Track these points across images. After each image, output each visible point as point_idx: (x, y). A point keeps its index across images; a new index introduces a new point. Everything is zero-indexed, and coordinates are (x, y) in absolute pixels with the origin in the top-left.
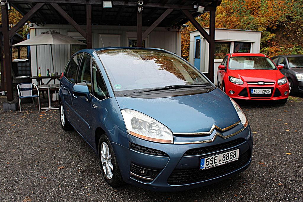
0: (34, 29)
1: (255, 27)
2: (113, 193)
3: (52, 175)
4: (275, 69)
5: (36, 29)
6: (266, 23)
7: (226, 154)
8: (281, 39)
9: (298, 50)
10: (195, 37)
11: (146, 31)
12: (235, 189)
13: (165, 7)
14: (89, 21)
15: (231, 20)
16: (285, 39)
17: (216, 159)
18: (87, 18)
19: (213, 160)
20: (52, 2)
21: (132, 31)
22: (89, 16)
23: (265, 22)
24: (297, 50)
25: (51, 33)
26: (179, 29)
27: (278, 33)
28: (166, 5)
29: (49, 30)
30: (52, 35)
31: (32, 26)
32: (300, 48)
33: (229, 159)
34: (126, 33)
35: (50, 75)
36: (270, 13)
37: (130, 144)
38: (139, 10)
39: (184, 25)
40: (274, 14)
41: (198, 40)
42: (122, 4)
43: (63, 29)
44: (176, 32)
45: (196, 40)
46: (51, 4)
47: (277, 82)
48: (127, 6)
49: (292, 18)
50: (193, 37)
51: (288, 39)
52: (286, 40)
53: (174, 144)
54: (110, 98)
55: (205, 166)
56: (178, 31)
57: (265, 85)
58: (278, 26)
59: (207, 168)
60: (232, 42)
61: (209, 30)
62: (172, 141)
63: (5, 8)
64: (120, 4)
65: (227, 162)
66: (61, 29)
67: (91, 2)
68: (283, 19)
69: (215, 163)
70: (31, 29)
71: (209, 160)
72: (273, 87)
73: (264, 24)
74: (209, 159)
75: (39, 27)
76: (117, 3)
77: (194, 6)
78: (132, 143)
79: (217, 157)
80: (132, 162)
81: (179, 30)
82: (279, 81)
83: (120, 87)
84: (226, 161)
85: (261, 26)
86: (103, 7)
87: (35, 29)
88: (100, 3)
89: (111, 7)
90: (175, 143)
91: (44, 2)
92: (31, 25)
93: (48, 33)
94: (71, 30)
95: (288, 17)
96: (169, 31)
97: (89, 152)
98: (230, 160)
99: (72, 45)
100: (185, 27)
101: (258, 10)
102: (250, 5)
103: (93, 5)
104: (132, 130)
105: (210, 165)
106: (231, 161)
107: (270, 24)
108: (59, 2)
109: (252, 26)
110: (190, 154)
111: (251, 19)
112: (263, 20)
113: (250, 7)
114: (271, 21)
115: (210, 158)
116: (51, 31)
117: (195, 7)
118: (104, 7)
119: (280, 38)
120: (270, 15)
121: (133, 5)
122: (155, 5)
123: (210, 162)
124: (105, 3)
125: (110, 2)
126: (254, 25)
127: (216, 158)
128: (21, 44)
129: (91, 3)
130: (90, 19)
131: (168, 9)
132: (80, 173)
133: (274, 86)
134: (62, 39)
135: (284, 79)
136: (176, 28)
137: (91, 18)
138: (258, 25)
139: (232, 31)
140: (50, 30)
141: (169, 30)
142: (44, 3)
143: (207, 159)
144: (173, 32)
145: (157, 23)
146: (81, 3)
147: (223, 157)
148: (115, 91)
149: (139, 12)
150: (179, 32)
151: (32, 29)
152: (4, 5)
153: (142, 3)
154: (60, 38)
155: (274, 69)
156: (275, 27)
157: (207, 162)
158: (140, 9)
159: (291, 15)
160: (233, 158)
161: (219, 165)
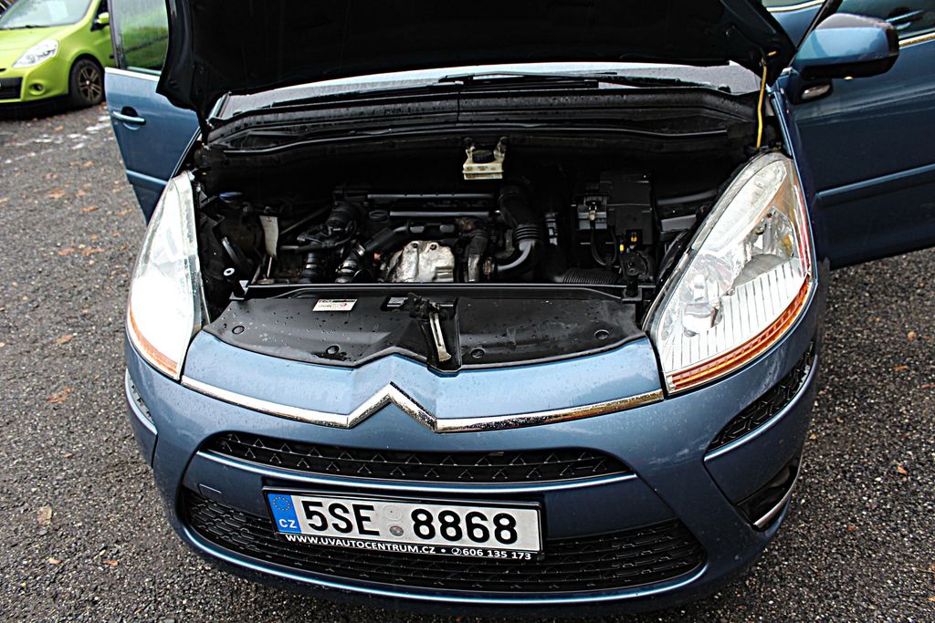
7: (431, 509)
17: (367, 519)
19: (352, 518)
53: (179, 382)
55: (306, 530)
62: (179, 370)
65: (448, 549)
71: (324, 511)
74: (319, 504)
79: (371, 508)
90: (185, 380)
98: (470, 548)
106: (480, 554)
115: (328, 502)
127: (363, 513)
143: (307, 504)
147: (418, 524)
157: (310, 515)
160: (492, 543)
161: (395, 547)
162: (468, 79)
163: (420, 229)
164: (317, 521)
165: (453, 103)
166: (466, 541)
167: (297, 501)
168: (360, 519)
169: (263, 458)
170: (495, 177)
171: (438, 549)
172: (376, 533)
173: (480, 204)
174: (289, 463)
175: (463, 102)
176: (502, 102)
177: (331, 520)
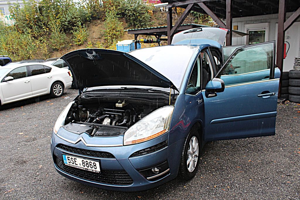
14: (228, 15)
22: (228, 9)
46: (198, 3)
53: (56, 135)
59: (69, 165)
62: (57, 132)
69: (75, 164)
74: (69, 158)
79: (76, 159)
106: (91, 170)
115: (71, 157)
130: (229, 12)
147: (83, 163)
160: (93, 169)
161: (80, 168)
162: (125, 88)
163: (108, 116)
164: (69, 161)
165: (119, 92)
166: (89, 168)
167: (67, 156)
168: (75, 161)
169: (64, 149)
170: (121, 107)
171: (86, 169)
172: (77, 165)
173: (121, 112)
174: (67, 150)
175: (121, 92)
176: (127, 93)
177: (71, 161)
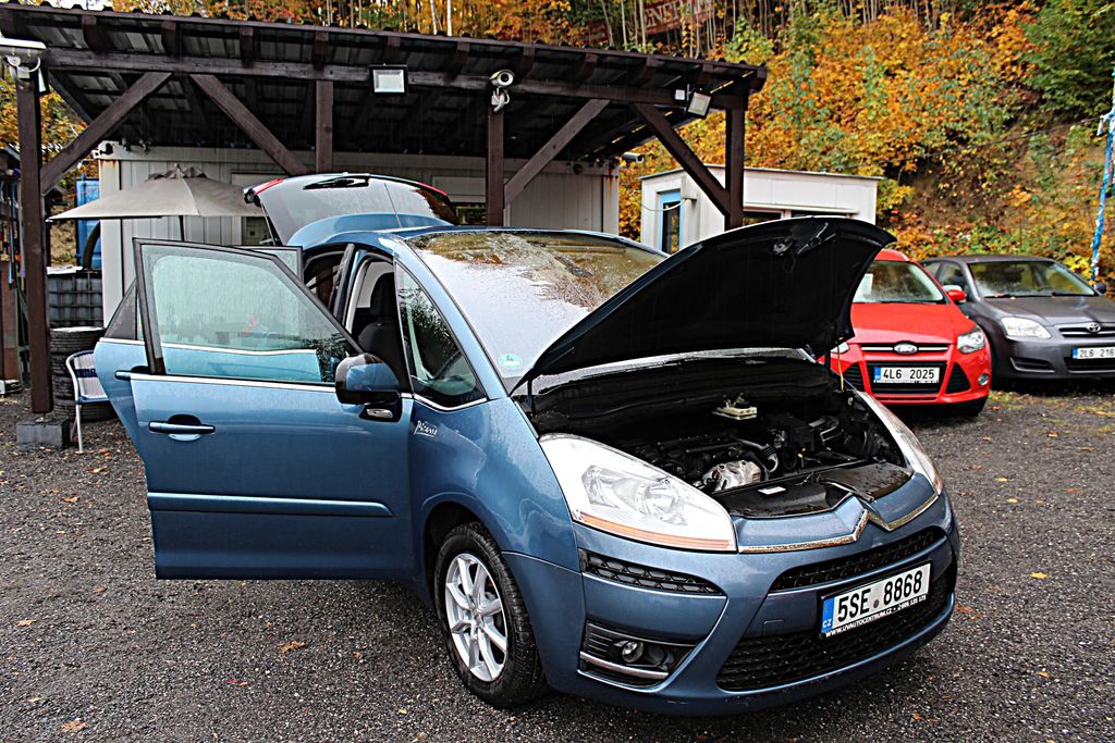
0: (114, 161)
1: (846, 163)
2: (503, 726)
3: (267, 672)
4: (942, 302)
5: (120, 161)
6: (883, 150)
7: (893, 579)
8: (931, 203)
9: (988, 239)
10: (659, 193)
11: (516, 172)
12: (908, 695)
13: (581, 94)
14: (323, 138)
15: (766, 138)
16: (945, 203)
17: (866, 600)
18: (318, 126)
19: (859, 602)
20: (197, 69)
21: (472, 173)
22: (324, 119)
23: (880, 148)
24: (983, 239)
25: (185, 177)
26: (612, 167)
27: (920, 183)
28: (584, 86)
29: (176, 165)
30: (188, 183)
31: (109, 150)
32: (993, 233)
33: (903, 599)
34: (434, 178)
35: (177, 323)
36: (895, 120)
37: (585, 557)
38: (493, 103)
39: (627, 153)
40: (907, 123)
41: (671, 204)
42: (435, 79)
43: (214, 163)
44: (603, 176)
45: (665, 205)
46: (192, 76)
47: (955, 344)
48: (454, 88)
49: (965, 137)
50: (655, 194)
51: (952, 203)
52: (947, 206)
53: (736, 552)
54: (489, 400)
55: (836, 623)
56: (607, 174)
57: (919, 352)
58: (921, 162)
59: (839, 630)
60: (784, 211)
61: (724, 173)
62: (733, 542)
63: (30, 89)
64: (431, 82)
65: (896, 606)
66: (210, 163)
67: (331, 73)
68: (937, 140)
69: (863, 612)
70: (102, 160)
71: (847, 603)
72: (945, 362)
73: (877, 155)
74: (846, 599)
75: (131, 156)
76: (419, 79)
77: (677, 91)
78: (590, 554)
79: (868, 591)
80: (589, 618)
81: (610, 172)
82: (963, 341)
83: (518, 363)
84: (893, 603)
85: (865, 159)
86: (373, 89)
87: (117, 163)
88: (360, 77)
89: (402, 90)
90: (741, 549)
91: (171, 69)
92: (104, 150)
93: (172, 176)
94: (242, 167)
95: (952, 134)
96: (577, 172)
97: (374, 590)
98: (904, 602)
99: (248, 218)
100: (629, 160)
101: (854, 109)
102: (829, 92)
103: (338, 84)
104: (589, 509)
105: (848, 619)
106: (907, 604)
107: (893, 154)
108: (222, 71)
109: (837, 162)
110: (789, 586)
111: (835, 138)
112: (873, 141)
113: (827, 98)
114: (898, 146)
115: (850, 594)
116: (184, 169)
117: (680, 95)
118: (377, 90)
119: (929, 200)
120: (894, 123)
121: (474, 85)
122: (548, 86)
123: (852, 609)
124: (380, 76)
125: (398, 73)
126: (846, 159)
127: (866, 596)
128: (81, 212)
129: (331, 77)
130: (327, 129)
131: (591, 101)
132: (364, 663)
133: (946, 357)
134: (223, 196)
135: (975, 335)
136: (600, 165)
137: (331, 126)
138: (858, 156)
139: (787, 177)
140: (178, 166)
141: (577, 170)
142: (169, 74)
143: (841, 600)
144: (592, 176)
145: (554, 147)
146: (298, 76)
147: (888, 592)
148: (503, 375)
149: (496, 109)
150: (611, 177)
151: (107, 161)
152: (28, 77)
153: (510, 80)
154: (218, 195)
155: (938, 302)
156: (909, 166)
157: (841, 607)
158: (498, 101)
159: (959, 127)
161: (876, 617)
162: (682, 362)
166: (901, 599)
167: (838, 599)
170: (756, 417)
171: (893, 608)
177: (850, 609)
